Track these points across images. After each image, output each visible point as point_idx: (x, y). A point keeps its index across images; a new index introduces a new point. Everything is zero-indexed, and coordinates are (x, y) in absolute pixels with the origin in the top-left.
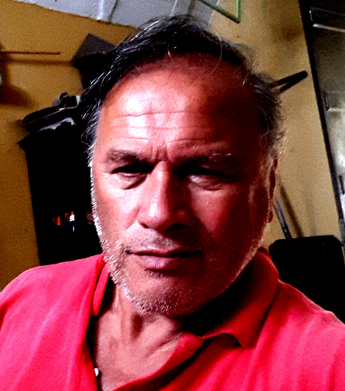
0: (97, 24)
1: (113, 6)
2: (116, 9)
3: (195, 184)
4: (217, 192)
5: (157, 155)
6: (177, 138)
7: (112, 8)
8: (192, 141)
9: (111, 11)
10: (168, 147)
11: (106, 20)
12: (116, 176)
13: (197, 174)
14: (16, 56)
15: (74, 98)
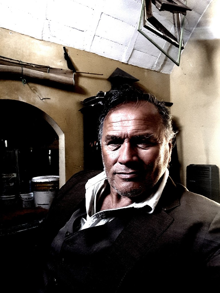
0: (122, 64)
1: (130, 56)
2: (131, 58)
3: (140, 148)
4: (148, 150)
5: (124, 136)
6: (132, 129)
7: (129, 57)
8: (137, 130)
9: (128, 59)
10: (128, 133)
11: (126, 62)
12: (109, 146)
13: (140, 143)
14: (83, 74)
15: (104, 93)
